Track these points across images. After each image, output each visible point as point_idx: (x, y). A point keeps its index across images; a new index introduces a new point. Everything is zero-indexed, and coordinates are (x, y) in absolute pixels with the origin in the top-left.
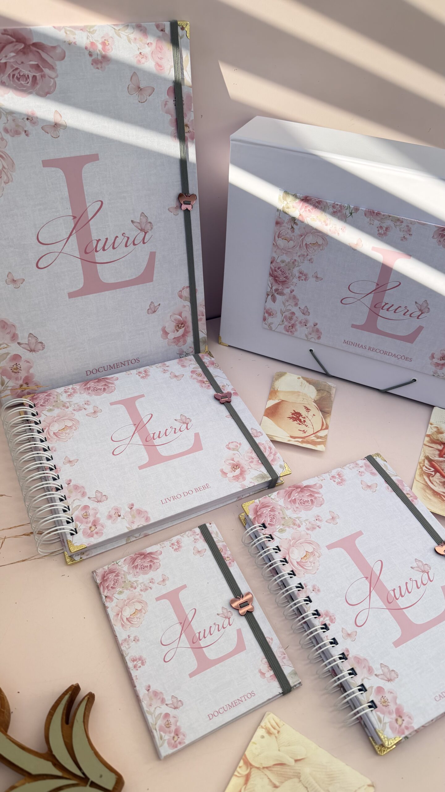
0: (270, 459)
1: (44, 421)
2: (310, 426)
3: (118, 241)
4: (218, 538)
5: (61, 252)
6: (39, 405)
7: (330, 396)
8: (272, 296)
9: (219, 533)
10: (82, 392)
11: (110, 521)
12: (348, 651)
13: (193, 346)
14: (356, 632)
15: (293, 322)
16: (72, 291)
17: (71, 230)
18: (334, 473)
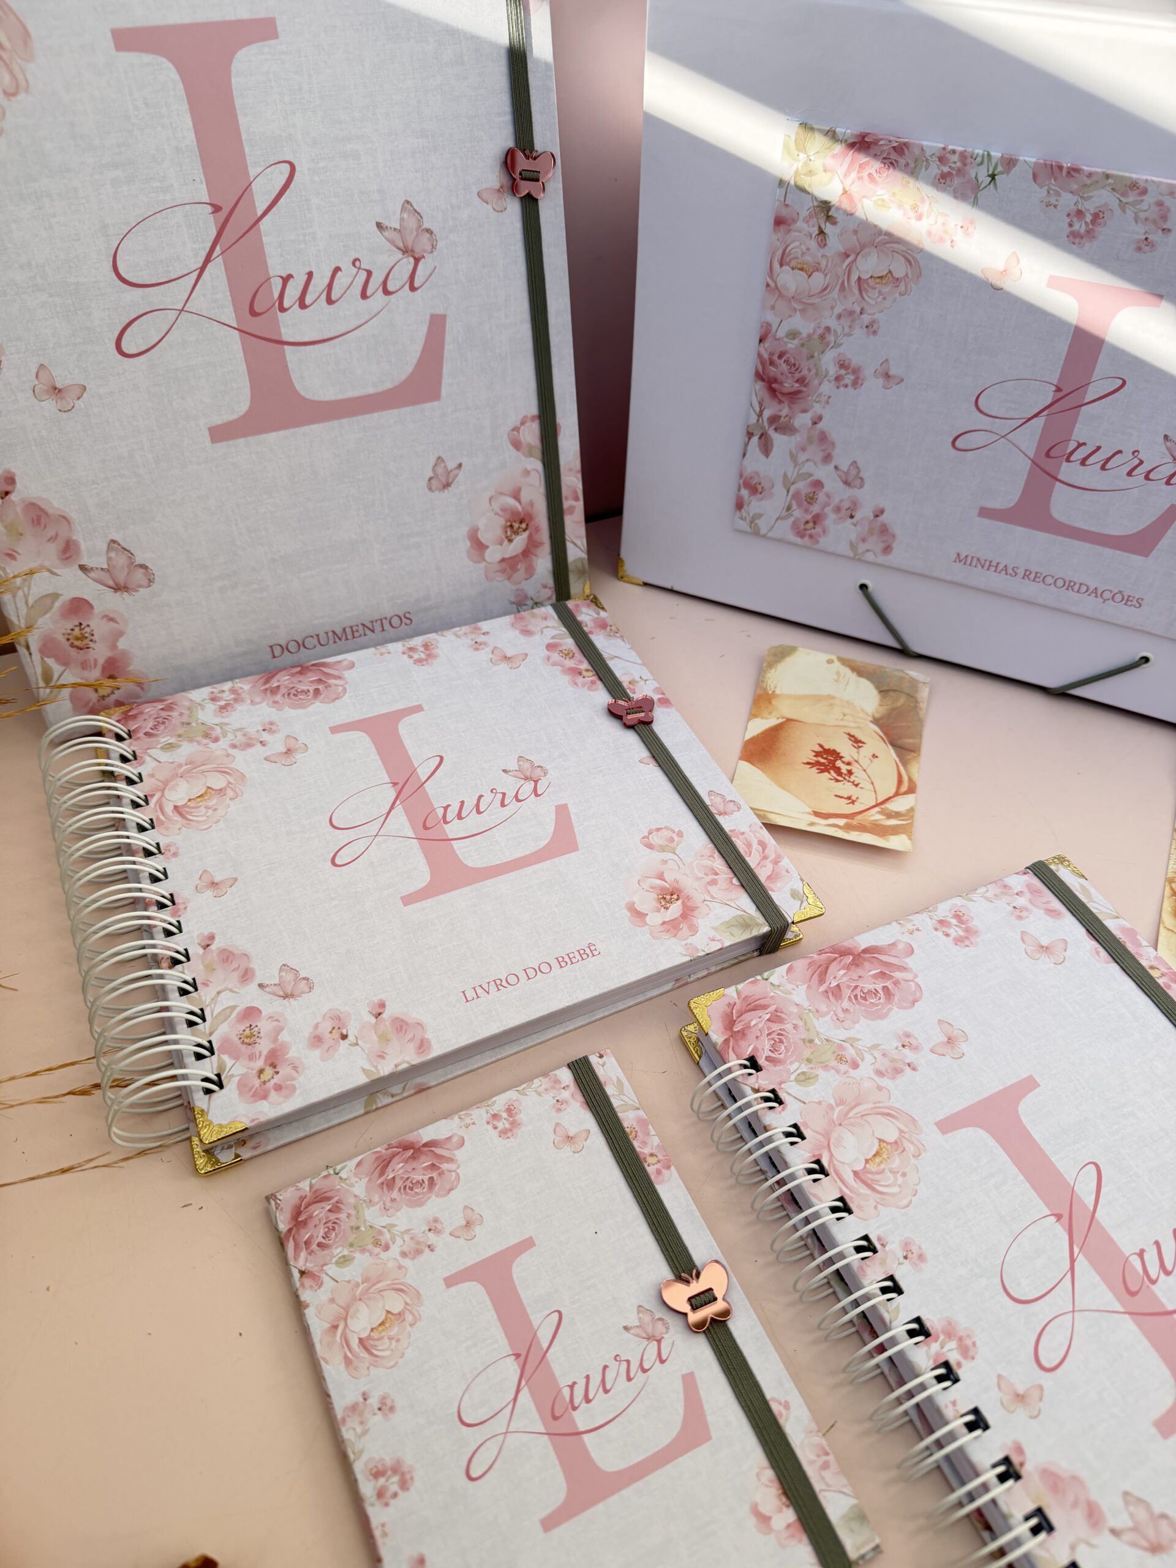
0: (762, 875)
1: (152, 776)
2: (865, 784)
3: (341, 280)
4: (624, 1098)
5: (182, 310)
6: (141, 734)
7: (916, 707)
8: (760, 437)
9: (626, 1083)
10: (258, 699)
11: (317, 1052)
12: (1020, 1450)
13: (550, 582)
14: (1041, 1388)
15: (815, 509)
16: (219, 422)
17: (209, 245)
18: (944, 910)
